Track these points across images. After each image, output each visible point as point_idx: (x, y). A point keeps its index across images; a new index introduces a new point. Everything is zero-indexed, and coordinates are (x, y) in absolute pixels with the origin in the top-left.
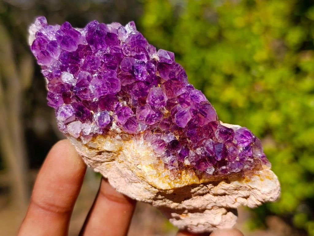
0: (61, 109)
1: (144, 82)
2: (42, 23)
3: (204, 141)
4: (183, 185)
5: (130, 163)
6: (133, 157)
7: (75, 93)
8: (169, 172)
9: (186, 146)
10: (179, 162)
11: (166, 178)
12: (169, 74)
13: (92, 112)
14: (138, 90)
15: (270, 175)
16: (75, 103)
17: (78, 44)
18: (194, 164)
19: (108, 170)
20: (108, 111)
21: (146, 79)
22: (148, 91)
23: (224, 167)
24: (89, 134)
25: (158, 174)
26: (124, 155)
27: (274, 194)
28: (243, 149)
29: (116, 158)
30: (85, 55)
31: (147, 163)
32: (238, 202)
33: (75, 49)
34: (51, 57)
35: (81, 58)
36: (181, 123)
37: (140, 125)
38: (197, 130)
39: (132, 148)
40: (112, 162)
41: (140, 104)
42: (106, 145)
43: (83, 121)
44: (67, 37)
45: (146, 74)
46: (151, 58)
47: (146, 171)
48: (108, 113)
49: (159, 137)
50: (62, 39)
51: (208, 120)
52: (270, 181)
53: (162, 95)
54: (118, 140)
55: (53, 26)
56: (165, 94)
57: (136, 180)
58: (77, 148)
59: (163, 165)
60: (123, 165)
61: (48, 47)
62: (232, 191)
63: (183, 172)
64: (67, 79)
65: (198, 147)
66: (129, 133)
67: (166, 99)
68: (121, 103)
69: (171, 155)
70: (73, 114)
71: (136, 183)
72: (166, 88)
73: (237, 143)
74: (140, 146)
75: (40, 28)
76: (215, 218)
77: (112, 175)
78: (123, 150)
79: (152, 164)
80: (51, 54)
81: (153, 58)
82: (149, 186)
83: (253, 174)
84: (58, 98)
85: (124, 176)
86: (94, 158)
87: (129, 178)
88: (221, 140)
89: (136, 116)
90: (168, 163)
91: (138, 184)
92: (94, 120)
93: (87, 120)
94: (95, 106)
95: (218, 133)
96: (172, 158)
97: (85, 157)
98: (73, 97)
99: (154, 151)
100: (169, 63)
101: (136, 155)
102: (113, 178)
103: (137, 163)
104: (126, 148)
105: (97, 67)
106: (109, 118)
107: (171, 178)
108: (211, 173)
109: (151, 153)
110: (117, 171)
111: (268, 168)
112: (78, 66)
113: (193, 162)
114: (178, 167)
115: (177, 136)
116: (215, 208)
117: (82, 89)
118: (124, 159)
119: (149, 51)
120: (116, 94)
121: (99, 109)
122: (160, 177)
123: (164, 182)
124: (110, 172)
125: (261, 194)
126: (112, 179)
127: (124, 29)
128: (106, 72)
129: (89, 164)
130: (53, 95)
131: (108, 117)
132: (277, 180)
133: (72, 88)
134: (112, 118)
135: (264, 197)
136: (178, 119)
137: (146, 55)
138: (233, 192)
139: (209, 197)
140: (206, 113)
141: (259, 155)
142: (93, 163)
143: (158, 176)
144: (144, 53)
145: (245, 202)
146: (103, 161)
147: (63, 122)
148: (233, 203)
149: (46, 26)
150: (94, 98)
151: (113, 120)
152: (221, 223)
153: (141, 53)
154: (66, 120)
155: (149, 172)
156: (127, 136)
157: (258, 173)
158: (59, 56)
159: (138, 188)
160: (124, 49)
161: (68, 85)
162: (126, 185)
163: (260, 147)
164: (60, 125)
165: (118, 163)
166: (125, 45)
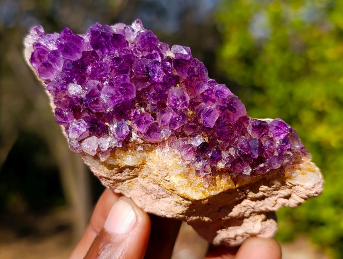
0: (72, 125)
1: (161, 83)
2: (38, 32)
3: (237, 139)
4: (219, 192)
5: (157, 176)
6: (159, 169)
7: (86, 105)
8: (202, 179)
9: (217, 148)
10: (211, 166)
11: (200, 186)
12: (187, 71)
13: (107, 124)
14: (155, 93)
15: (312, 167)
16: (87, 117)
17: (82, 50)
18: (229, 166)
19: (130, 188)
20: (125, 121)
21: (163, 79)
22: (167, 92)
23: (262, 165)
24: (107, 149)
25: (190, 184)
26: (148, 168)
27: (318, 187)
28: (280, 142)
29: (139, 173)
30: (92, 62)
31: (176, 173)
32: (279, 203)
33: (79, 56)
34: (54, 69)
35: (87, 66)
36: (208, 123)
37: (163, 131)
38: (227, 128)
39: (157, 158)
40: (134, 179)
41: (159, 109)
42: (126, 160)
43: (99, 136)
44: (69, 43)
45: (162, 74)
46: (165, 57)
47: (176, 182)
48: (126, 123)
49: (186, 142)
50: (64, 47)
51: (238, 114)
52: (312, 174)
53: (183, 95)
54: (140, 152)
55: (51, 35)
56: (186, 93)
57: (165, 194)
58: (93, 169)
59: (194, 172)
60: (148, 179)
61: (50, 57)
62: (271, 191)
63: (216, 177)
64: (75, 91)
65: (231, 147)
66: (152, 142)
67: (188, 99)
68: (138, 110)
69: (202, 160)
70: (87, 129)
71: (164, 198)
72: (186, 87)
73: (273, 136)
74: (166, 154)
75: (37, 39)
76: (254, 225)
77: (135, 194)
78: (147, 162)
79: (181, 173)
80: (54, 65)
81: (167, 56)
82: (181, 199)
83: (294, 168)
84: (67, 113)
85: (149, 192)
86: (114, 176)
87: (155, 194)
88: (255, 135)
89: (157, 122)
90: (199, 170)
91: (168, 198)
92: (111, 133)
93: (102, 134)
94: (110, 118)
95: (251, 128)
96: (204, 162)
97: (104, 177)
98: (83, 111)
99: (182, 158)
100: (186, 59)
101: (162, 166)
102: (138, 197)
103: (165, 175)
104: (150, 160)
105: (107, 73)
106: (128, 128)
107: (205, 186)
108: (248, 173)
109: (179, 161)
110: (141, 188)
111: (308, 160)
112: (85, 76)
113: (227, 164)
114: (211, 172)
115: (206, 138)
116: (254, 215)
117: (93, 100)
118: (148, 173)
119: (162, 49)
120: (132, 101)
121: (115, 120)
122: (192, 186)
123: (197, 191)
124: (133, 190)
125: (304, 189)
126: (136, 197)
127: (131, 28)
128: (118, 77)
129: (108, 185)
130: (62, 110)
131: (126, 127)
132: (320, 173)
133: (81, 100)
134: (130, 128)
135: (307, 192)
136: (205, 118)
137: (159, 54)
138: (273, 193)
139: (247, 202)
140: (235, 107)
141: (297, 146)
142: (113, 183)
143: (190, 185)
144: (157, 52)
145: (286, 202)
146: (124, 178)
147: (76, 139)
148: (273, 205)
149: (43, 36)
150: (107, 108)
151: (132, 130)
152: (261, 231)
153: (154, 52)
154: (80, 136)
155: (179, 183)
156: (149, 145)
157: (299, 166)
158: (62, 67)
159: (167, 203)
160: (134, 50)
161: (77, 98)
162: (153, 202)
163: (297, 138)
164: (73, 143)
165: (142, 179)
166: (134, 45)
